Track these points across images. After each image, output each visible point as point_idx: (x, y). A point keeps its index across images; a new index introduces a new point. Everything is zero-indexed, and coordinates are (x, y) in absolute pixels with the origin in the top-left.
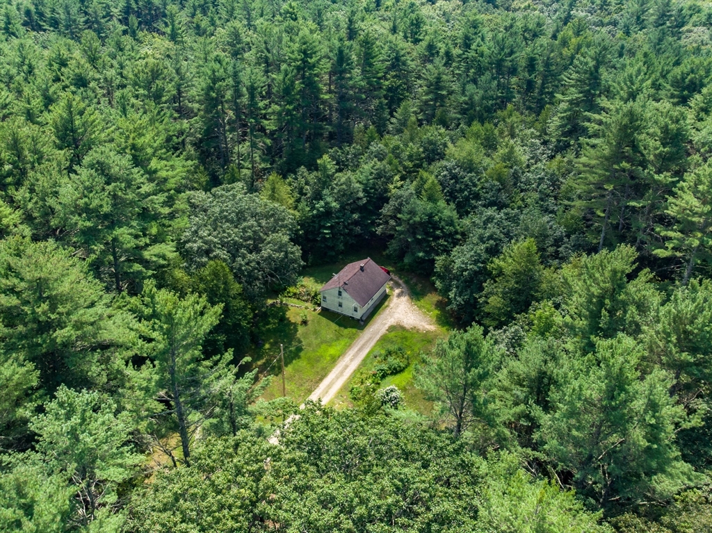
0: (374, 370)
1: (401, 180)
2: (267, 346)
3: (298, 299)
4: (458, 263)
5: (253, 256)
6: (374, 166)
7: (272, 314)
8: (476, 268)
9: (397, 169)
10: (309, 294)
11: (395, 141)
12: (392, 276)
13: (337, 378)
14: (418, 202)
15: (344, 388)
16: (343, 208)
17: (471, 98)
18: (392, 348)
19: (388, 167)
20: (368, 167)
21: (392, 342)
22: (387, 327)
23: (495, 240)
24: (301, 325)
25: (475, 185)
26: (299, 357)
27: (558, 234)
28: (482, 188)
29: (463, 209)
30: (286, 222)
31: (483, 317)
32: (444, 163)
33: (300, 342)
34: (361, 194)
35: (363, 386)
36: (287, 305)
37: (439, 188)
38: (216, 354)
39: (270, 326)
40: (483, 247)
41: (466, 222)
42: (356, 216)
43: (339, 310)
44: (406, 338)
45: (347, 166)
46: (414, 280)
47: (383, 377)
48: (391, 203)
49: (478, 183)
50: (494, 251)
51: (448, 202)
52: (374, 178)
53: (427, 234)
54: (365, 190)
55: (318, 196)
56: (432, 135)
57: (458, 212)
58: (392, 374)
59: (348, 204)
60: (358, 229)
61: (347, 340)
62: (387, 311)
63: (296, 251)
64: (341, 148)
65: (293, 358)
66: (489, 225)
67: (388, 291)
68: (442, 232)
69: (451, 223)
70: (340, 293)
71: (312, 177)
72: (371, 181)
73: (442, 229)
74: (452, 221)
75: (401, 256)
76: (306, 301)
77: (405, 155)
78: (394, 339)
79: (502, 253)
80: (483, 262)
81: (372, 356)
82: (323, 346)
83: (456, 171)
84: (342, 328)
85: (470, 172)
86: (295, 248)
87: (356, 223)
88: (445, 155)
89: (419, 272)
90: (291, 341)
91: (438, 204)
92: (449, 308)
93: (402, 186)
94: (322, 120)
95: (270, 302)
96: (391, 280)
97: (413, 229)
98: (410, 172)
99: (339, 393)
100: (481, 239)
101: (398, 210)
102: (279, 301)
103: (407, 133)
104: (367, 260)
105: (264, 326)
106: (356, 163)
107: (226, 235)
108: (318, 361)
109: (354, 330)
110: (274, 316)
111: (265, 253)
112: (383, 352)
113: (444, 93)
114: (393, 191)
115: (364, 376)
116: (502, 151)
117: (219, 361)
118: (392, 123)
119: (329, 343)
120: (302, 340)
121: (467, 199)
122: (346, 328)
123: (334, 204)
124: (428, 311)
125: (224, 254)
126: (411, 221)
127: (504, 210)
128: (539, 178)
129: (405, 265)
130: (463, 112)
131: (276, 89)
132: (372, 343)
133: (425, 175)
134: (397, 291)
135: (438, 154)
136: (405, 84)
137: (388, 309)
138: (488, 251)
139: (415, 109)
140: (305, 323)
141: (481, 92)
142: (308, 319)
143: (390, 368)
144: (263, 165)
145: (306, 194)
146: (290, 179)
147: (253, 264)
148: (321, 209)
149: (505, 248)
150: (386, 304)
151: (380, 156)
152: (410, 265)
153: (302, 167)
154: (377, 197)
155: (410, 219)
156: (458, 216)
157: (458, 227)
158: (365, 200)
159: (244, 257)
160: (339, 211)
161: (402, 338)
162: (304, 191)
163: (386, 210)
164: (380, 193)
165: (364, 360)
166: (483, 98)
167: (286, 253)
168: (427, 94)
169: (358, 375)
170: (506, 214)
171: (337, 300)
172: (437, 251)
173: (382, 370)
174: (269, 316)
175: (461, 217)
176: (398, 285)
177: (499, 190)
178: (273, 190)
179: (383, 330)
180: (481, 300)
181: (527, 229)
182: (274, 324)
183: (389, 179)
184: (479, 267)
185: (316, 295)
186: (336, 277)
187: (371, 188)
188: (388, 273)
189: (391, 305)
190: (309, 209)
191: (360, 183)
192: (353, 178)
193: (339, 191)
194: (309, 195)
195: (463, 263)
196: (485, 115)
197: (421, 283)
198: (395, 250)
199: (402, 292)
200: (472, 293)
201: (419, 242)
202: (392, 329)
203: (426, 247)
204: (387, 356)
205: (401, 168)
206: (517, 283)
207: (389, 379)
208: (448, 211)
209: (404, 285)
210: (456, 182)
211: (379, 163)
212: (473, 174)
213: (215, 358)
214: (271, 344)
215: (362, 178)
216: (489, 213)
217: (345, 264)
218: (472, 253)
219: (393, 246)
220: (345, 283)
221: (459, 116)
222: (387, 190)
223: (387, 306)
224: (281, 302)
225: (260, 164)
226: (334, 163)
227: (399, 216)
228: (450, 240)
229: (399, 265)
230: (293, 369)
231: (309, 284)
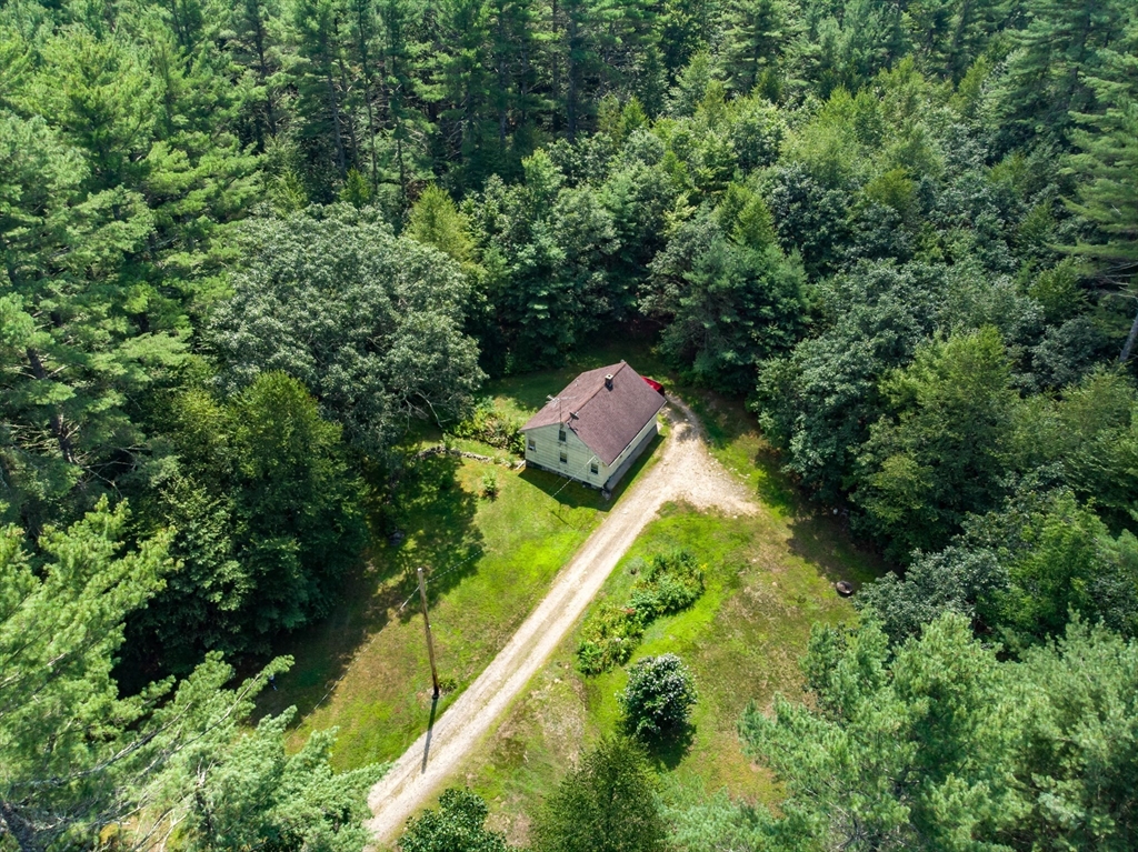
0: (629, 605)
1: (691, 204)
2: (411, 544)
3: (483, 441)
4: (812, 376)
5: (370, 361)
6: (636, 175)
7: (427, 474)
8: (853, 389)
9: (682, 181)
10: (503, 433)
11: (677, 127)
12: (669, 395)
13: (552, 620)
14: (726, 247)
15: (564, 645)
16: (573, 259)
17: (828, 45)
18: (669, 552)
19: (665, 178)
20: (625, 176)
21: (669, 539)
22: (657, 505)
23: (897, 328)
24: (484, 498)
25: (842, 214)
26: (474, 571)
27: (1029, 315)
28: (856, 221)
29: (819, 262)
30: (447, 287)
31: (864, 495)
32: (776, 169)
33: (478, 536)
34: (610, 232)
35: (605, 642)
36: (459, 455)
37: (769, 218)
38: (160, 676)
39: (421, 500)
40: (870, 343)
41: (826, 287)
42: (598, 276)
43: (562, 469)
44: (696, 530)
45: (584, 176)
46: (713, 406)
47: (650, 619)
48: (671, 248)
49: (849, 209)
50: (895, 354)
51: (787, 248)
52: (637, 200)
53: (743, 313)
54: (617, 224)
55: (523, 234)
56: (752, 116)
57: (806, 269)
58: (667, 612)
59: (583, 253)
60: (603, 303)
61: (574, 533)
62: (658, 471)
63: (467, 350)
64: (572, 142)
65: (462, 574)
66: (883, 297)
67: (660, 427)
68: (775, 309)
69: (792, 291)
70: (562, 437)
71: (511, 195)
72: (630, 205)
73: (773, 304)
74: (794, 285)
75: (688, 358)
76: (498, 446)
77: (699, 154)
78: (673, 533)
79: (912, 357)
80: (870, 377)
81: (625, 570)
82: (526, 547)
83: (804, 184)
84: (566, 507)
85: (832, 186)
86: (464, 344)
87: (599, 290)
88: (777, 154)
89: (722, 389)
90: (461, 534)
91: (768, 251)
92: (786, 469)
93: (692, 216)
94: (537, 91)
95: (426, 446)
96: (669, 404)
97: (714, 302)
98: (708, 189)
99: (553, 656)
100: (865, 325)
101: (685, 263)
102: (442, 445)
103: (702, 114)
104: (618, 366)
105: (408, 500)
106: (602, 171)
107: (305, 314)
108: (512, 581)
109: (590, 511)
110: (431, 478)
111: (396, 355)
112: (650, 564)
113: (777, 34)
114: (674, 226)
115: (607, 619)
116: (895, 145)
117: (170, 696)
118: (672, 97)
119: (538, 540)
120: (483, 531)
121: (825, 242)
122: (574, 506)
123: (555, 251)
124: (742, 471)
125: (299, 357)
126: (712, 287)
127: (911, 265)
128: (977, 200)
129: (695, 375)
130: (812, 74)
131: (441, 16)
132: (628, 540)
133: (740, 192)
134: (679, 428)
135: (764, 153)
136: (699, 22)
137: (661, 465)
138: (880, 352)
139: (717, 70)
140: (491, 494)
141: (850, 32)
142: (498, 485)
143: (663, 601)
144: (420, 175)
145: (499, 231)
146: (468, 201)
147: (368, 379)
148: (529, 261)
149: (917, 346)
150: (656, 454)
151: (650, 156)
152: (704, 375)
153: (495, 176)
154: (642, 240)
155: (710, 281)
156: (805, 278)
157: (807, 301)
158: (617, 245)
159: (347, 363)
160: (566, 266)
161: (689, 531)
162: (497, 225)
163: (660, 263)
164: (647, 230)
165: (610, 580)
166: (854, 43)
167: (445, 352)
168: (740, 39)
169: (596, 617)
170: (917, 273)
171: (556, 449)
172: (762, 348)
173: (646, 605)
174: (421, 479)
175: (812, 280)
176: (679, 415)
177: (893, 225)
178: (431, 220)
179: (650, 513)
180: (864, 460)
181: (965, 305)
182: (430, 494)
183: (667, 202)
184: (862, 389)
185: (517, 435)
186: (554, 402)
187: (630, 221)
188: (661, 390)
189: (667, 458)
190: (504, 261)
191: (609, 208)
192: (595, 198)
193: (566, 225)
194: (505, 233)
195: (823, 379)
196: (856, 78)
197: (727, 412)
198: (675, 346)
199: (689, 430)
200: (841, 441)
201: (725, 329)
202: (668, 509)
203: (740, 339)
204: (657, 572)
205: (690, 181)
206: (951, 427)
207: (662, 623)
208: (786, 267)
209: (692, 416)
210: (804, 208)
211: (647, 169)
212: (839, 191)
213: (157, 689)
214: (418, 539)
215: (614, 200)
216: (882, 270)
217: (578, 373)
218: (846, 356)
219: (673, 334)
220: (573, 416)
221: (803, 83)
222: (661, 224)
223: (658, 460)
224: (448, 448)
225: (415, 172)
226: (559, 168)
227: (687, 275)
228: (790, 326)
229: (683, 374)
230: (462, 599)
231: (503, 411)
